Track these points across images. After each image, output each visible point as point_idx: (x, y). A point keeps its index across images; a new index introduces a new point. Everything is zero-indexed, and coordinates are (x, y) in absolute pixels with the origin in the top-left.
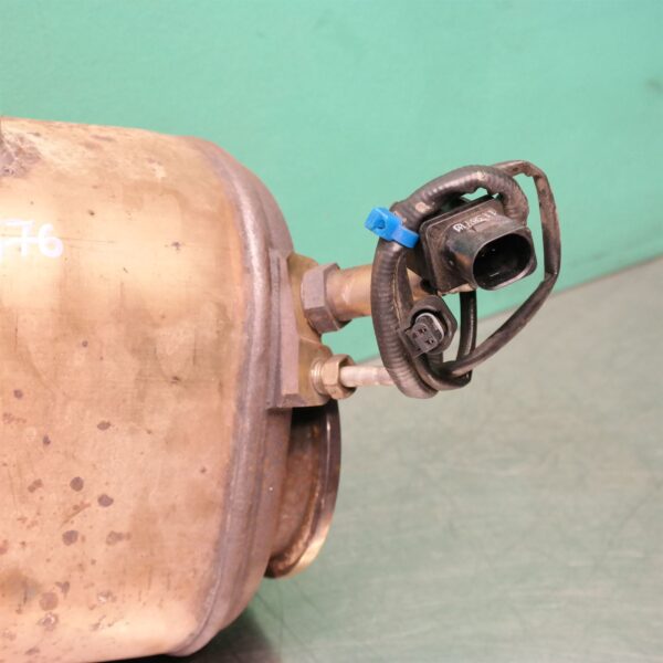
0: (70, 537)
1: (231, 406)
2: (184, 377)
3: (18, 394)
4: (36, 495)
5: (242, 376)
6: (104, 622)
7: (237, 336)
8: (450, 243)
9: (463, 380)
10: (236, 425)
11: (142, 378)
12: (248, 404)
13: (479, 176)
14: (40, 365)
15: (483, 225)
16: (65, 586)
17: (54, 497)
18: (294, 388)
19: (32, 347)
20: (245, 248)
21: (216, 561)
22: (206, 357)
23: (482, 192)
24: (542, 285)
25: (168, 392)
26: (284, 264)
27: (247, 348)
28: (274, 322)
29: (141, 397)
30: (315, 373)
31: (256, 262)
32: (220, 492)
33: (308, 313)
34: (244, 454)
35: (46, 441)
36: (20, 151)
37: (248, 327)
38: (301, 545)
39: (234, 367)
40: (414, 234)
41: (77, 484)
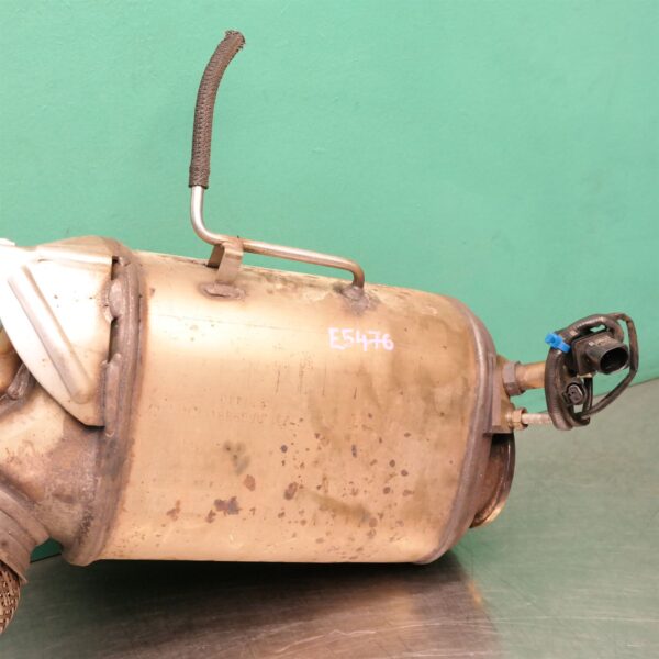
0: (387, 490)
1: (467, 430)
2: (446, 413)
3: (370, 416)
4: (373, 467)
5: (473, 414)
6: (396, 537)
7: (472, 395)
8: (588, 351)
9: (585, 422)
10: (468, 440)
11: (426, 413)
12: (475, 430)
13: (602, 319)
14: (381, 402)
15: (603, 343)
16: (381, 516)
17: (381, 469)
18: (498, 422)
19: (378, 393)
20: (476, 351)
21: (453, 511)
22: (457, 404)
23: (602, 327)
24: (628, 376)
25: (438, 420)
26: (495, 360)
27: (476, 402)
28: (490, 389)
29: (426, 421)
30: (508, 416)
31: (481, 358)
32: (458, 474)
33: (505, 386)
34: (471, 456)
35: (381, 441)
36: (371, 298)
37: (477, 390)
38: (490, 509)
39: (469, 410)
40: (568, 347)
41: (392, 463)
